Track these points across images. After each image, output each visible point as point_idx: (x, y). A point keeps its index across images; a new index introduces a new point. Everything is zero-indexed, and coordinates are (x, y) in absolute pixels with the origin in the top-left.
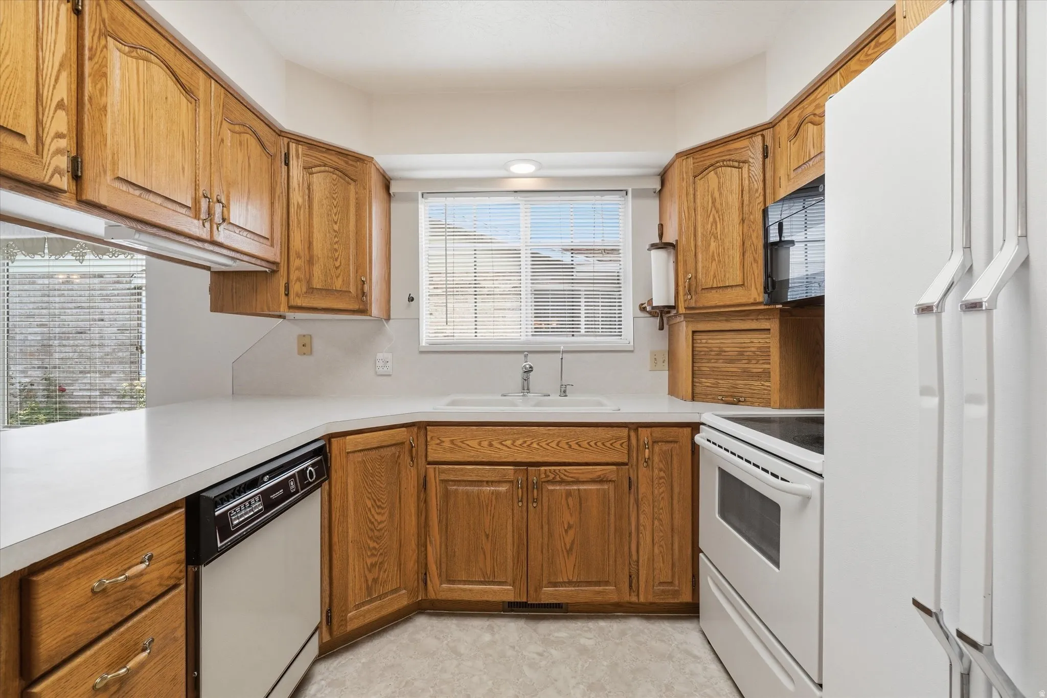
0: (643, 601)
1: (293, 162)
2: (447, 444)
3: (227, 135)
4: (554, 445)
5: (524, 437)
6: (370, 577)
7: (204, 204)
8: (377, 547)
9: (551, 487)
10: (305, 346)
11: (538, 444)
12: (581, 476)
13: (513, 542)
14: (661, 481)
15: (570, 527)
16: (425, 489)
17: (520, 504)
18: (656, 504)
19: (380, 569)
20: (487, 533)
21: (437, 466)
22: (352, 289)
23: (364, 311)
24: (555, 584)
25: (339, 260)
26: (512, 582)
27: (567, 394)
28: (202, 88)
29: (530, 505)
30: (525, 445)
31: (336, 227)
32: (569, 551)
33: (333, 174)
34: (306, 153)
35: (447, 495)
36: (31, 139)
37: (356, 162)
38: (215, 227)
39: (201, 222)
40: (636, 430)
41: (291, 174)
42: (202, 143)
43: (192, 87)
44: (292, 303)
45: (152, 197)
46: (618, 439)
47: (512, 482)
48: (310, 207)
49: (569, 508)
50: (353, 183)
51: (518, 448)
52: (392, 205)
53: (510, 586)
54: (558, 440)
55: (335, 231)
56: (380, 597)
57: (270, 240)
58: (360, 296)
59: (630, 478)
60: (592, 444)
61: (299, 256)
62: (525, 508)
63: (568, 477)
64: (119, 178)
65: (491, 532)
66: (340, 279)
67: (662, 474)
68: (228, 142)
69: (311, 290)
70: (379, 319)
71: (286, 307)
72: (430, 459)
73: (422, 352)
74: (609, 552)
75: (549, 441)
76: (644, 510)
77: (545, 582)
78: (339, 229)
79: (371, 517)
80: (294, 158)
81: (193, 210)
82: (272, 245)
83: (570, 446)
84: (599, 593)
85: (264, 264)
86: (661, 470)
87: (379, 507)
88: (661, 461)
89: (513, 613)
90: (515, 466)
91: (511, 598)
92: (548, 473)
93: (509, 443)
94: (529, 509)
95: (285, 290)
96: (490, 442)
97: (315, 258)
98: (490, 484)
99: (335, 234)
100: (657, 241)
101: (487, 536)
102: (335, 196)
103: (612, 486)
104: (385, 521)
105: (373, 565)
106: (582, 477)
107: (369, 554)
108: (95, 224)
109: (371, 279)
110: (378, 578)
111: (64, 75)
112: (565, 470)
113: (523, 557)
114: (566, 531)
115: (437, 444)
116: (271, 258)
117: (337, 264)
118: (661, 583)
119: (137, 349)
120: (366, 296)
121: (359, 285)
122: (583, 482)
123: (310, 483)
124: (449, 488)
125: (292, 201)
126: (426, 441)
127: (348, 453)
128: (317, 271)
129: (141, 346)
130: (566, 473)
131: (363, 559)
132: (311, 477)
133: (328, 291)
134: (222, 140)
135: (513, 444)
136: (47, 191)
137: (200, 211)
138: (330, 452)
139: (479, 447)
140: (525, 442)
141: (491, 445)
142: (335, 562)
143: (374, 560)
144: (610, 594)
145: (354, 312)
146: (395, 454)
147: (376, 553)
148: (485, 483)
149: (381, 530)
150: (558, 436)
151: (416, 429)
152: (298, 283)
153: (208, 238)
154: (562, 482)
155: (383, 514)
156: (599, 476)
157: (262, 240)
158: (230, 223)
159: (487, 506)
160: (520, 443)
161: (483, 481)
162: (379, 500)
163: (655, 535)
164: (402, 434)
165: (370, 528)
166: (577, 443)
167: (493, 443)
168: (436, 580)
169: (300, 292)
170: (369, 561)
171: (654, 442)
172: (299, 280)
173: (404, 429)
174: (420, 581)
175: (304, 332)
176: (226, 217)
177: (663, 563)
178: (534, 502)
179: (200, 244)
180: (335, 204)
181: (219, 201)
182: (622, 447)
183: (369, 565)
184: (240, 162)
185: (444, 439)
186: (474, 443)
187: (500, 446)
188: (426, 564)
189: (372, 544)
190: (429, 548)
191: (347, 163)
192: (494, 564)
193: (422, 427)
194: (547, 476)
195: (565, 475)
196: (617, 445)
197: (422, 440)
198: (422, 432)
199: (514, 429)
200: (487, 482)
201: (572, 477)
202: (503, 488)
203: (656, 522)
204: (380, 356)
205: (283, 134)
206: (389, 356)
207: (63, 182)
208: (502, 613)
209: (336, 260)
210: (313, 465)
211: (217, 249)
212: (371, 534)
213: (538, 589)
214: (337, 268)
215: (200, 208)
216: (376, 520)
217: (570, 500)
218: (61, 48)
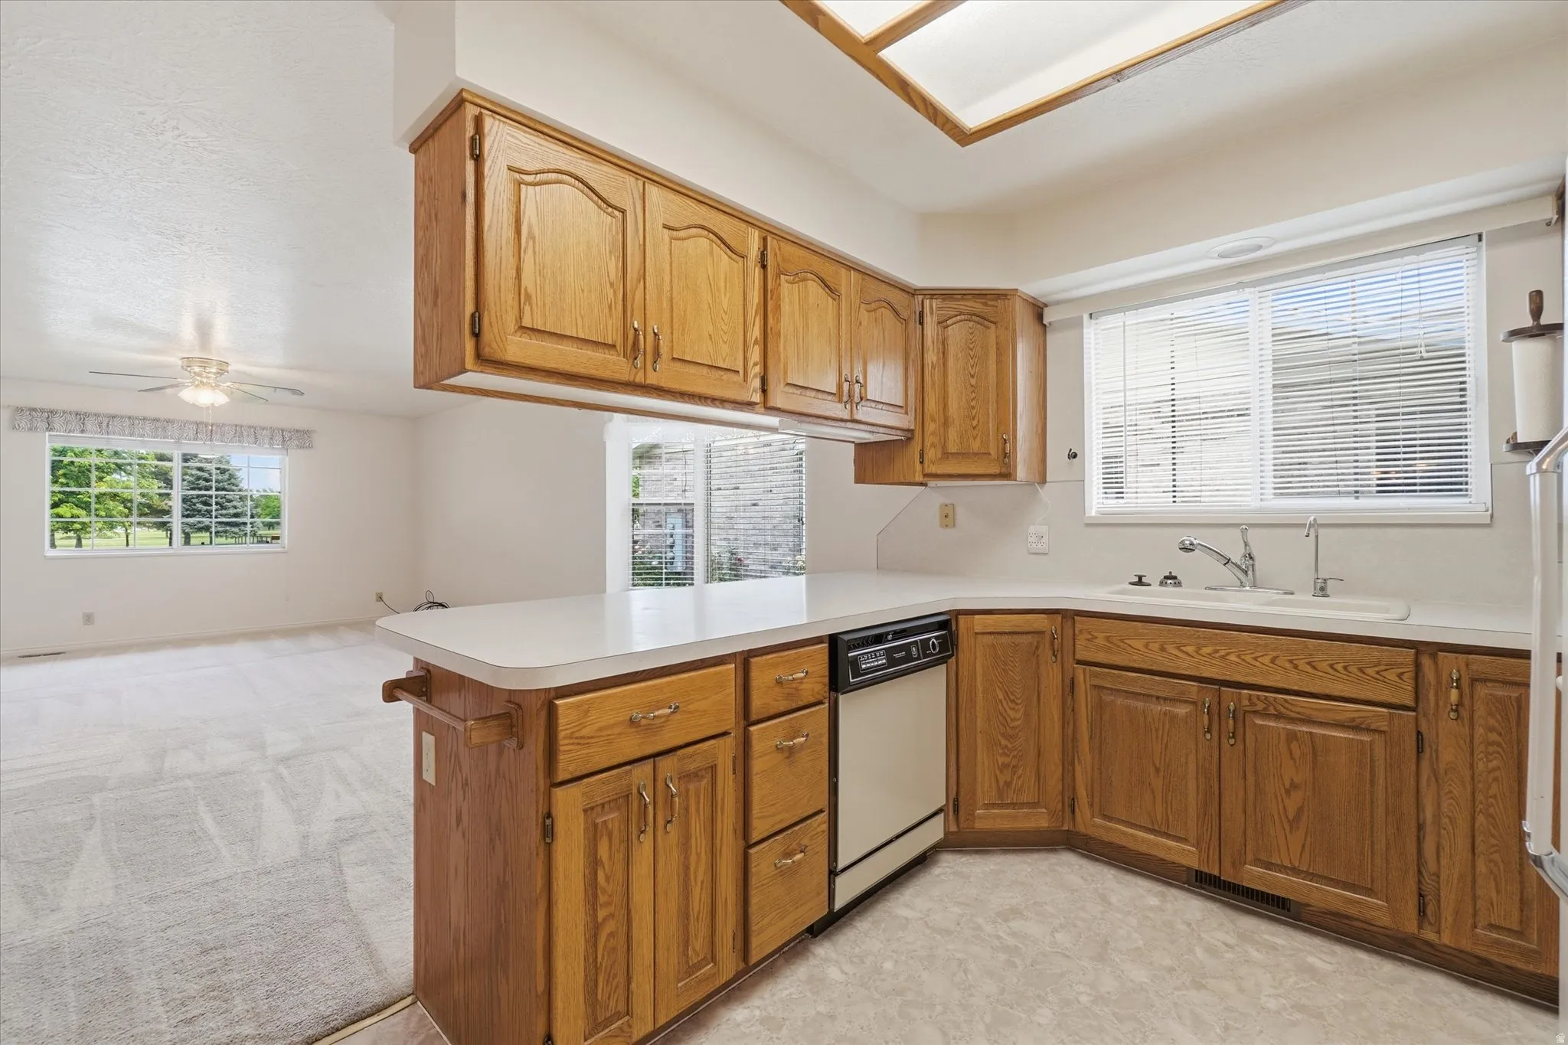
0: (1447, 942)
1: (928, 319)
2: (1100, 641)
3: (864, 316)
4: (1266, 660)
5: (1216, 644)
6: (1002, 779)
7: (846, 386)
8: (1010, 746)
9: (1259, 722)
10: (948, 517)
11: (1239, 656)
12: (1315, 713)
13: (1198, 788)
14: (1491, 749)
15: (1294, 786)
16: (1073, 693)
17: (1208, 736)
18: (1480, 786)
19: (1014, 773)
20: (1158, 765)
21: (1088, 668)
22: (993, 451)
23: (1007, 475)
24: (1269, 866)
25: (977, 418)
26: (1195, 842)
27: (1328, 593)
28: (844, 283)
29: (1224, 741)
30: (1217, 655)
31: (973, 381)
32: (1294, 823)
33: (970, 321)
34: (940, 306)
35: (1100, 706)
36: (741, 373)
37: (997, 300)
38: (855, 405)
39: (843, 404)
40: (1434, 656)
41: (925, 332)
42: (844, 332)
43: (835, 286)
44: (927, 471)
45: (808, 393)
46: (1391, 666)
47: (1194, 703)
48: (945, 365)
49: (1292, 758)
50: (993, 326)
51: (1206, 659)
52: (1049, 337)
53: (1193, 846)
54: (1275, 654)
55: (972, 386)
56: (1013, 805)
57: (903, 408)
58: (1001, 458)
59: (1419, 733)
60: (1339, 667)
61: (933, 420)
62: (1215, 743)
63: (1291, 711)
64: (788, 384)
65: (1163, 764)
66: (978, 440)
67: (1494, 737)
68: (865, 323)
69: (946, 455)
70: (1030, 483)
71: (921, 476)
72: (1079, 657)
73: (1088, 525)
74: (1372, 843)
75: (1257, 654)
76: (1450, 792)
77: (1250, 857)
78: (976, 383)
79: (1003, 711)
80: (929, 314)
81: (838, 396)
82: (906, 413)
83: (1296, 667)
84: (1352, 901)
85: (899, 432)
86: (1491, 729)
87: (1013, 701)
88: (1491, 714)
89: (1203, 892)
90: (1201, 683)
91: (1194, 863)
92: (1255, 700)
93: (1190, 649)
94: (1222, 746)
95: (920, 458)
96: (1162, 645)
97: (950, 420)
98: (1162, 702)
99: (972, 390)
100: (1528, 322)
101: (1157, 770)
102: (971, 346)
103: (1378, 739)
104: (1019, 719)
105: (1005, 766)
106: (1320, 717)
107: (1000, 751)
108: (773, 420)
109: (1015, 437)
110: (1011, 782)
111: (758, 318)
112: (1285, 700)
113: (1213, 809)
114: (1288, 792)
115: (1089, 640)
116: (905, 426)
117: (975, 423)
118: (1492, 927)
119: (799, 521)
120: (1009, 457)
121: (1000, 445)
122: (1321, 724)
123: (932, 655)
124: (1103, 697)
125: (926, 362)
126: (1074, 635)
127: (976, 633)
128: (953, 434)
129: (802, 518)
130: (1287, 705)
131: (993, 756)
132: (934, 649)
133: (963, 455)
134: (860, 323)
135: (1197, 652)
136: (749, 405)
137: (842, 395)
138: (957, 629)
139: (1145, 650)
140: (1217, 651)
141: (1163, 649)
142: (962, 749)
143: (1006, 760)
144: (1374, 908)
145: (993, 477)
146: (1031, 643)
147: (1008, 753)
148: (1154, 699)
149: (1013, 728)
150: (1274, 650)
151: (1059, 617)
152: (933, 450)
153: (849, 418)
154: (1279, 717)
155: (1017, 711)
156: (1353, 720)
157: (896, 409)
158: (868, 400)
159: (1157, 730)
160: (1208, 652)
161: (1152, 696)
162: (1012, 693)
163: (1478, 840)
164: (1040, 622)
165: (1000, 723)
166: (1309, 663)
167: (1165, 646)
168: (1087, 812)
169: (934, 459)
170: (1001, 760)
171: (1474, 681)
172: (933, 445)
173: (1043, 615)
174: (1067, 807)
175: (948, 502)
176: (863, 395)
177: (1498, 892)
178: (1230, 737)
179: (842, 424)
180: (972, 356)
181: (857, 382)
182: (1401, 679)
183: (1000, 764)
184: (875, 337)
185: (1096, 634)
186: (1138, 644)
187: (1176, 652)
188: (1074, 789)
189: (1004, 742)
190: (1078, 768)
191: (985, 304)
192: (1167, 809)
193: (1069, 616)
194: (1252, 704)
195: (1284, 708)
196: (1391, 675)
197: (1069, 632)
198: (1070, 623)
199: (1198, 632)
200: (1158, 698)
201: (1298, 713)
202: (1182, 710)
203: (1481, 819)
204: (1032, 529)
205: (917, 292)
206: (1044, 529)
207: (757, 398)
208: (1186, 886)
209: (973, 419)
210: (936, 638)
211: (857, 426)
212: (1002, 730)
213: (1238, 864)
214: (974, 428)
215: (842, 392)
216: (1009, 716)
217: (1294, 745)
218: (756, 300)
